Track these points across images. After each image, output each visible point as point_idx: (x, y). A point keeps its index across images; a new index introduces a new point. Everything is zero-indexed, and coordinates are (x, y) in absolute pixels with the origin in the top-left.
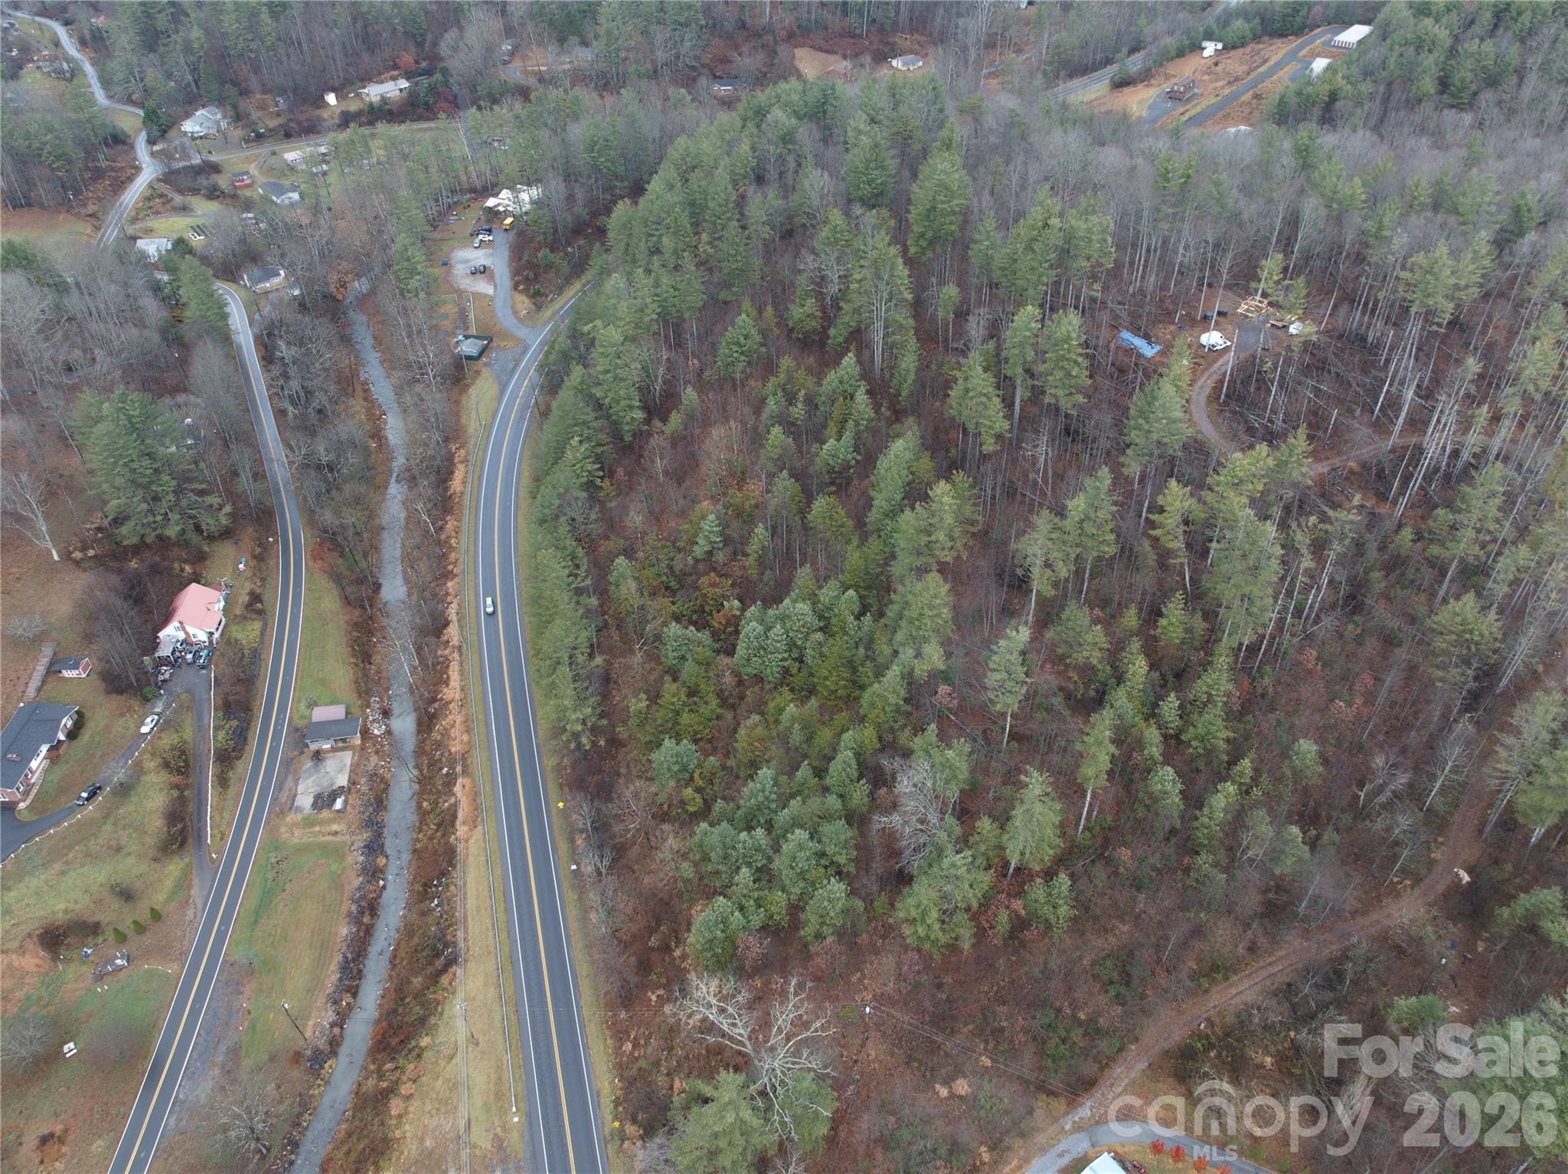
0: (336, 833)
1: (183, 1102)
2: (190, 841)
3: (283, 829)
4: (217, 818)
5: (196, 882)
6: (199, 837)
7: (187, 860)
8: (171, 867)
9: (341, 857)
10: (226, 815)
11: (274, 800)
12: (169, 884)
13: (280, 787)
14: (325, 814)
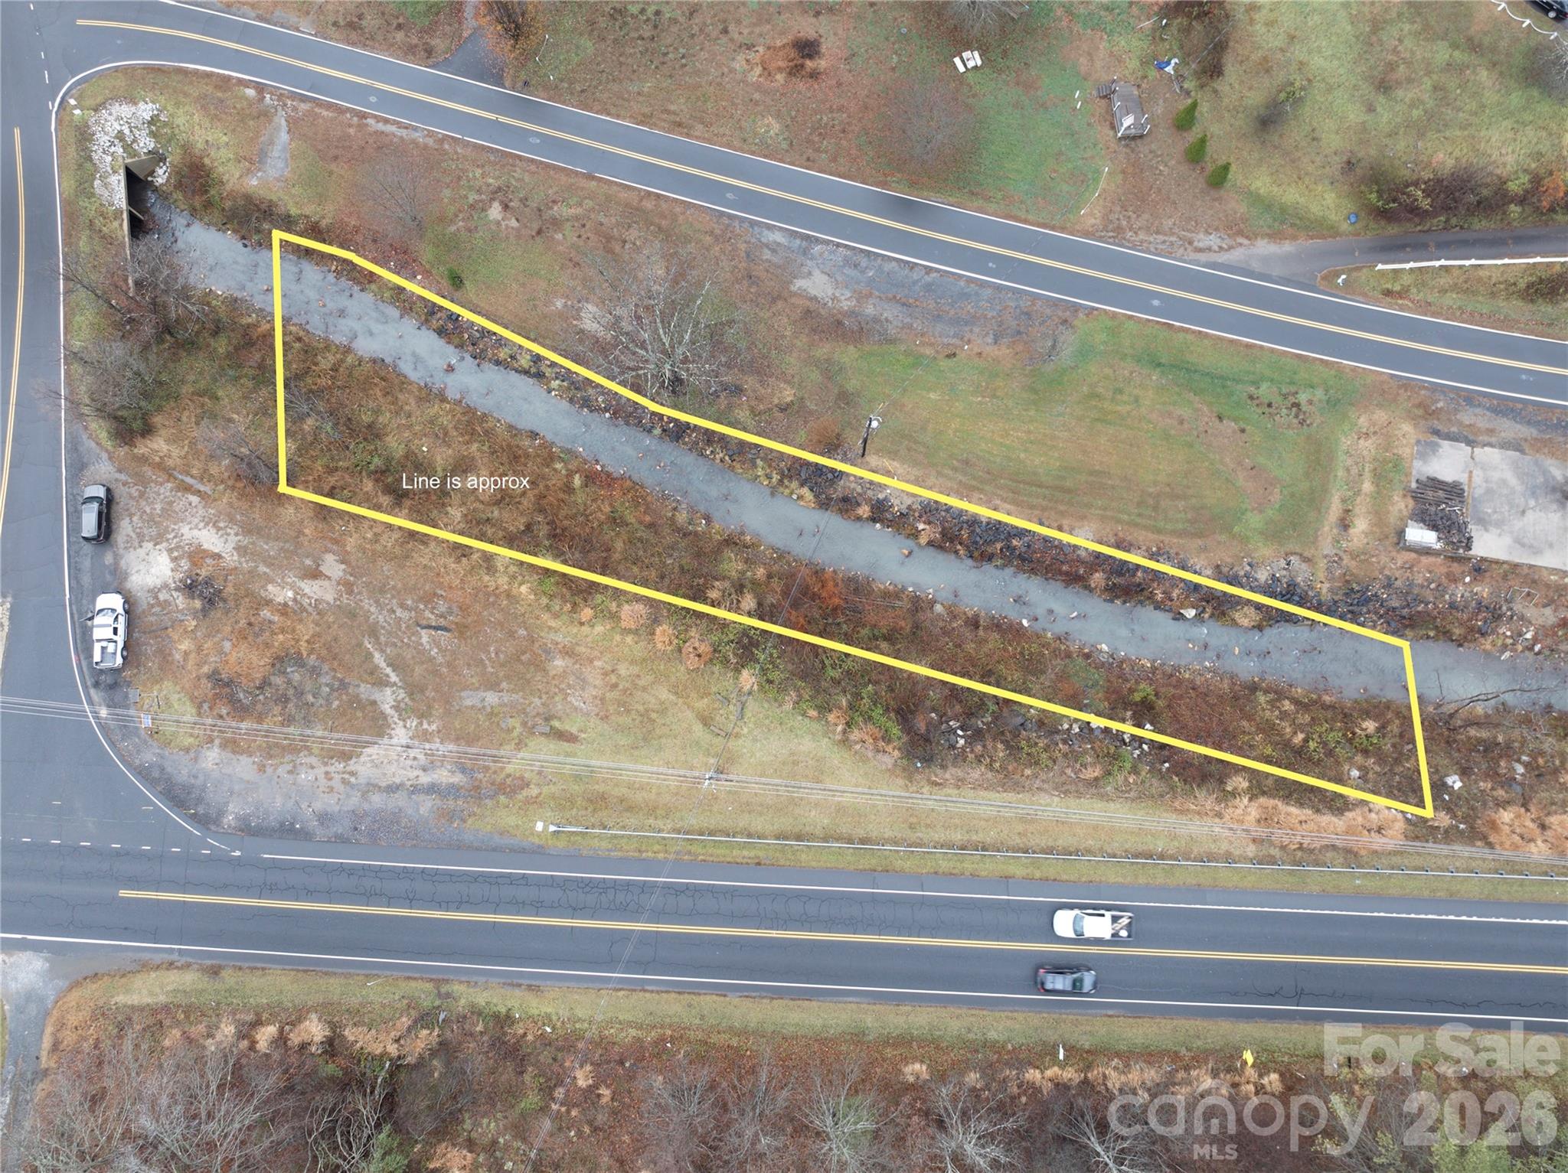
0: (1345, 525)
1: (805, 252)
2: (1393, 230)
3: (1381, 416)
4: (1444, 281)
5: (1288, 247)
6: (1402, 247)
7: (1345, 227)
8: (1330, 198)
9: (1274, 534)
10: (1451, 299)
11: (1470, 399)
12: (1292, 195)
13: (1503, 409)
14: (1400, 505)
